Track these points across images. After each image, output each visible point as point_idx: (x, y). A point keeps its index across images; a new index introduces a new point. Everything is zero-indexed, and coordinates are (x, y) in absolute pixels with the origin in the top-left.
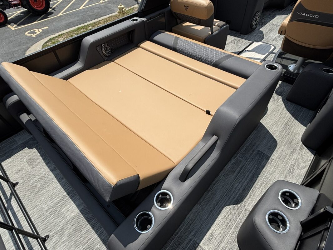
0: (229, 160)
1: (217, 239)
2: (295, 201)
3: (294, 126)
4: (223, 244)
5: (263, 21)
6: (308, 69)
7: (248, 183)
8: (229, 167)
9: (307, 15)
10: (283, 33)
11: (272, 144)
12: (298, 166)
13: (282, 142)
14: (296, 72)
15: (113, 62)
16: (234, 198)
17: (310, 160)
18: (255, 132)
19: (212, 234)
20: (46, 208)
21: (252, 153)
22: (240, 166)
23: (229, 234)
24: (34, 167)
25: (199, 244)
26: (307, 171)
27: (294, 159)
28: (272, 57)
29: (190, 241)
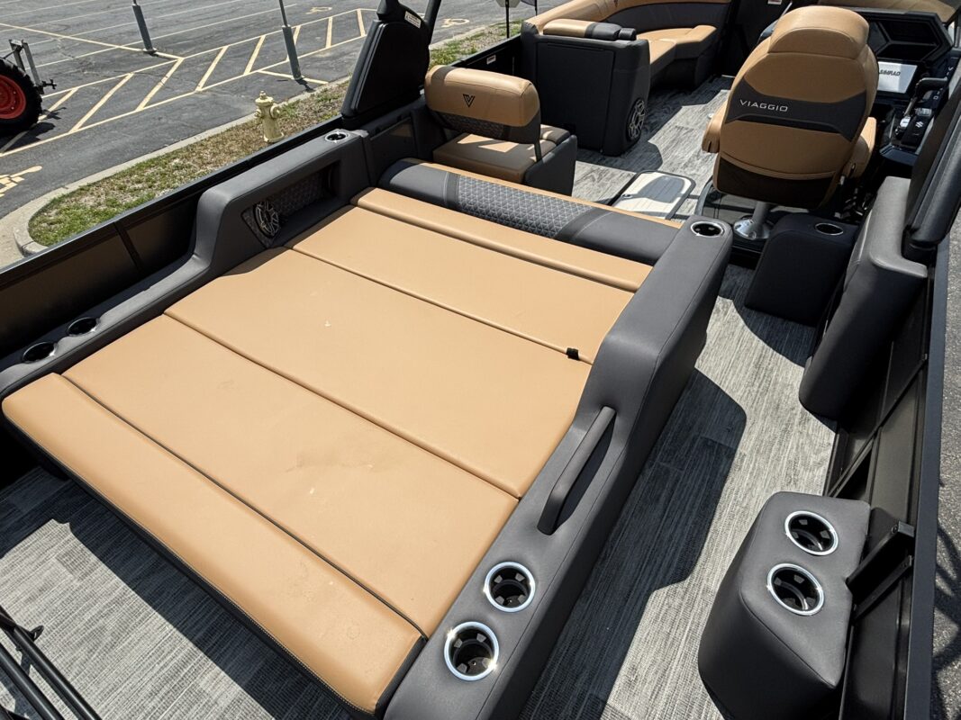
0: (641, 471)
1: (649, 680)
2: (824, 534)
3: (776, 368)
4: (667, 691)
5: (653, 121)
6: (782, 228)
7: (695, 523)
8: (641, 490)
9: (763, 106)
10: (713, 149)
11: (735, 419)
12: (805, 465)
13: (756, 410)
14: (754, 237)
15: (290, 251)
16: (670, 566)
17: (829, 444)
18: (686, 394)
19: (634, 669)
21: (691, 447)
22: (669, 485)
23: (676, 660)
24: (86, 574)
25: (605, 703)
26: (828, 472)
27: (792, 448)
28: (690, 205)
29: (581, 699)
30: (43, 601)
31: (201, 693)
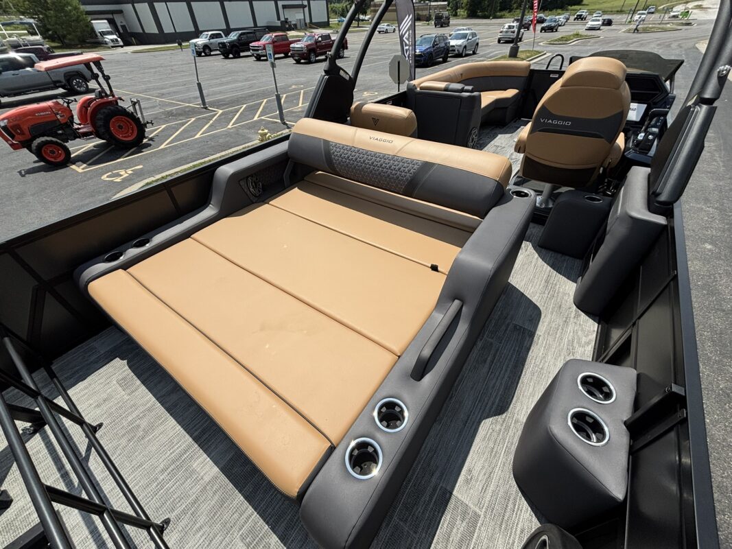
0: (475, 344)
1: (480, 479)
2: (605, 389)
3: (558, 283)
4: (492, 488)
5: (481, 142)
6: (561, 199)
7: (509, 377)
8: (474, 355)
9: (555, 122)
10: (521, 150)
11: (534, 314)
12: (579, 343)
13: (547, 308)
14: (543, 206)
15: (267, 205)
16: (493, 404)
17: (594, 331)
18: (503, 297)
19: (470, 471)
20: (162, 466)
21: (506, 330)
22: (493, 352)
23: (498, 467)
24: (133, 392)
25: (451, 494)
26: (594, 349)
27: (570, 331)
29: (435, 490)
30: (105, 407)
31: (194, 471)
